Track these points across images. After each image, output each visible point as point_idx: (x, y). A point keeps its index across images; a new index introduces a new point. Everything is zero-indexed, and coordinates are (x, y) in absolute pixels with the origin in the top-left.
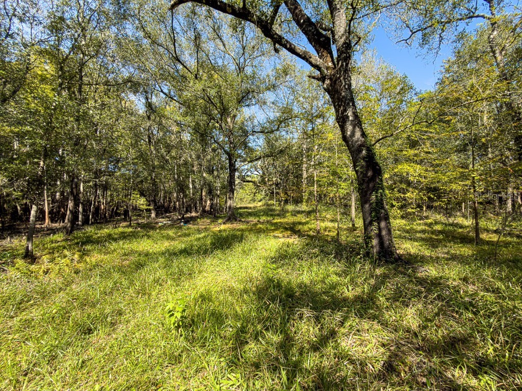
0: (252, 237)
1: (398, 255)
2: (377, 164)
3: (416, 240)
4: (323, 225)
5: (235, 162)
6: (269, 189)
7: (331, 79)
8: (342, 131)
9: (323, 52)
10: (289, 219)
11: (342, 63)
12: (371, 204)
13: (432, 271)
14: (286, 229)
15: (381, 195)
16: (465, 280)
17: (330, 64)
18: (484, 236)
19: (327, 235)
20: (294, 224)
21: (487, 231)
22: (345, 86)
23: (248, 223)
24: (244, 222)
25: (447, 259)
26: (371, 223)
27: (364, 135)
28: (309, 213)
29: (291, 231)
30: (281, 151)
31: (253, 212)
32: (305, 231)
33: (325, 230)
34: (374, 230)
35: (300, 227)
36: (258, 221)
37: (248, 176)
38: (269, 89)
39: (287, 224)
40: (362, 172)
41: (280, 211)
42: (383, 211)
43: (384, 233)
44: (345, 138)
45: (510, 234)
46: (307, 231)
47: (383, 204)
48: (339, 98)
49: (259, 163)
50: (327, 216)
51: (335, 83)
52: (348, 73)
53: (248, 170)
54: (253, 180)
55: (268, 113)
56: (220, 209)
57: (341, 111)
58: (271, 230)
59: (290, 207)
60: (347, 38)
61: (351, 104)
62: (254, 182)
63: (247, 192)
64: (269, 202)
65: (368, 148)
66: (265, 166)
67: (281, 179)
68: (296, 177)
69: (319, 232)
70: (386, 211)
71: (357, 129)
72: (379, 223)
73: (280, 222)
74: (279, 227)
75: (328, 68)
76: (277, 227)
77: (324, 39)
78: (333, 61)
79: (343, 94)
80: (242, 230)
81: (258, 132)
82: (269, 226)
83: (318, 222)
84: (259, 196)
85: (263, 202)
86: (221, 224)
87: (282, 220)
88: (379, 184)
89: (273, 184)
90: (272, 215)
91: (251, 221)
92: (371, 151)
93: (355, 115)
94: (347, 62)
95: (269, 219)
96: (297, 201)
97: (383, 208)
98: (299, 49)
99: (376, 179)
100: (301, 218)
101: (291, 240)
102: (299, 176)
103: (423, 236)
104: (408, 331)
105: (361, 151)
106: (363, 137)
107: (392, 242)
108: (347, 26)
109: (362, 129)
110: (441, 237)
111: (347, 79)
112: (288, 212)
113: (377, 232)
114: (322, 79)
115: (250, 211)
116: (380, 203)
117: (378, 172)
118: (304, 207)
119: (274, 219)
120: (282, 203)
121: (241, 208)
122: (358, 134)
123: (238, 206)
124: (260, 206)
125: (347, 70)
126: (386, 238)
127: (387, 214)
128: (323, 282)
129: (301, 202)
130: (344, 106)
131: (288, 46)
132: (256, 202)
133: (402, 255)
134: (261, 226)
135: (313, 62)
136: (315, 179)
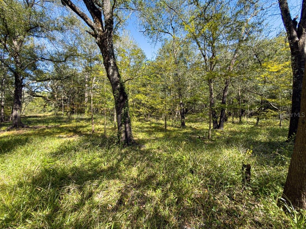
0: (37, 140)
1: (134, 140)
2: (125, 93)
3: (143, 132)
4: (97, 127)
5: (22, 79)
6: (58, 103)
7: (101, 38)
8: (107, 72)
9: (97, 19)
10: (74, 124)
11: (108, 30)
12: (121, 115)
13: (147, 146)
14: (70, 131)
15: (127, 110)
16: (158, 148)
17: (101, 28)
18: (168, 128)
19: (99, 133)
20: (77, 127)
21: (169, 125)
22: (109, 45)
23: (36, 128)
24: (32, 128)
25: (154, 140)
26: (121, 125)
27: (119, 76)
28: (88, 120)
29: (74, 132)
30: (68, 77)
31: (42, 120)
32: (84, 132)
33: (98, 130)
34: (123, 128)
35: (81, 129)
36: (47, 127)
37: (37, 92)
38: (57, 30)
39: (71, 128)
40: (117, 97)
41: (67, 119)
42: (127, 118)
43: (128, 130)
44: (108, 76)
45: (176, 127)
46: (86, 132)
47: (127, 115)
48: (105, 51)
49: (49, 83)
50: (100, 122)
51: (103, 41)
52: (111, 38)
53: (38, 88)
54: (43, 95)
55: (57, 47)
56: (4, 118)
57: (107, 59)
58: (57, 133)
59: (75, 116)
60: (111, 17)
61: (112, 57)
62: (44, 98)
63: (37, 104)
64: (59, 112)
65: (121, 84)
66: (55, 86)
67: (68, 97)
68: (80, 96)
69: (94, 132)
70: (129, 118)
71: (116, 72)
72: (125, 125)
73: (65, 127)
74: (64, 130)
75: (99, 30)
76: (62, 130)
77: (97, 11)
78: (102, 27)
79: (108, 49)
80: (29, 134)
81: (47, 60)
82: (55, 130)
83: (93, 126)
84: (49, 108)
85: (53, 112)
86: (4, 131)
87: (68, 125)
88: (126, 104)
89: (62, 99)
90: (59, 122)
91: (39, 127)
92: (122, 86)
93: (115, 64)
94: (111, 31)
95: (56, 124)
96: (81, 112)
97: (127, 117)
98: (78, 10)
99: (124, 101)
100: (83, 123)
101: (71, 139)
102: (83, 96)
103: (147, 130)
104: (132, 179)
105: (117, 85)
106: (119, 77)
107: (131, 134)
108: (111, 10)
109: (118, 73)
110: (154, 130)
111: (110, 41)
112: (73, 119)
113: (124, 130)
114: (96, 36)
115: (40, 119)
116: (126, 114)
117: (125, 97)
118: (86, 116)
119: (61, 125)
120: (69, 113)
121: (30, 117)
122: (116, 75)
123: (27, 116)
124: (50, 116)
125: (111, 36)
126: (129, 132)
127: (129, 120)
128: (90, 163)
129: (84, 113)
130: (108, 57)
131: (70, 4)
132: (46, 112)
133: (136, 140)
134: (48, 130)
135: (89, 22)
136: (92, 98)
